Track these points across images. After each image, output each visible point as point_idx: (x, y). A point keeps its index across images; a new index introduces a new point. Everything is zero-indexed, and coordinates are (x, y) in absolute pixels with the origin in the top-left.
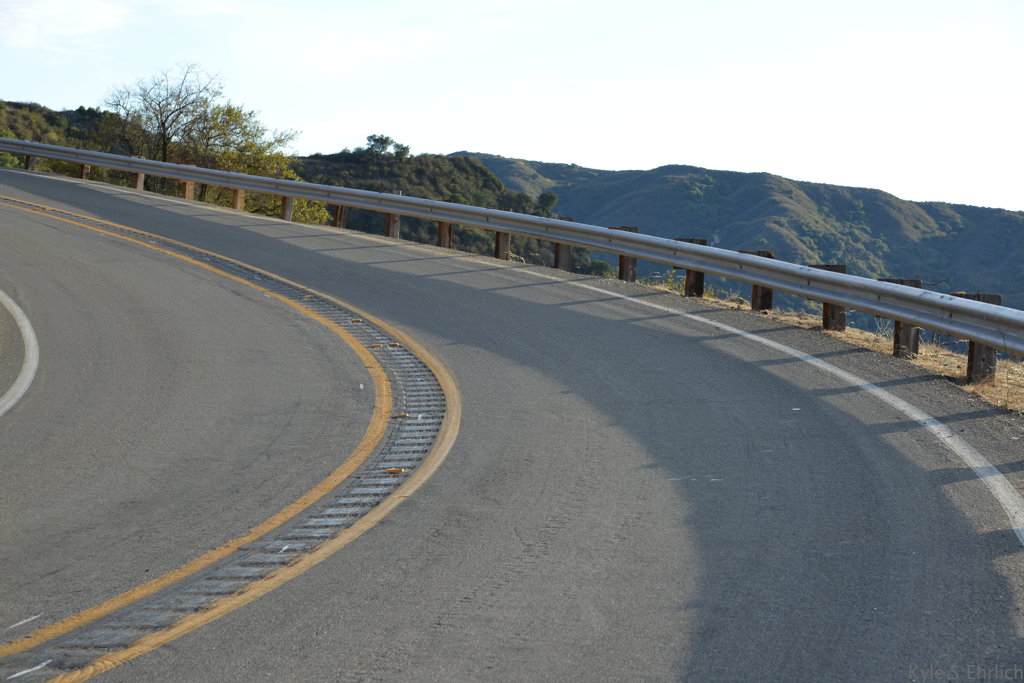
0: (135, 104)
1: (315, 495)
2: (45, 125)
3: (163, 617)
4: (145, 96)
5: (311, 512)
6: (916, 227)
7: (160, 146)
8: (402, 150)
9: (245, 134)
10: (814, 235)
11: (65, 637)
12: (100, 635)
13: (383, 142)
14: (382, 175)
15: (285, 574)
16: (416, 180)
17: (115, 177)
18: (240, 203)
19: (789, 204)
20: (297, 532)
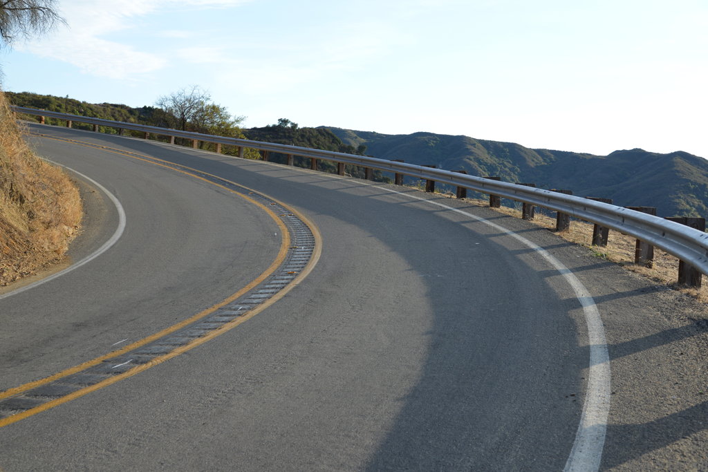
0: (170, 104)
1: (254, 284)
2: (128, 115)
3: (184, 340)
4: (174, 100)
5: (252, 292)
6: (533, 161)
7: (182, 124)
8: (294, 126)
9: (221, 118)
10: (486, 164)
11: (140, 348)
12: (155, 348)
13: (285, 122)
14: (285, 137)
15: (240, 320)
16: (301, 139)
17: (161, 138)
18: (219, 150)
19: (474, 150)
20: (246, 301)
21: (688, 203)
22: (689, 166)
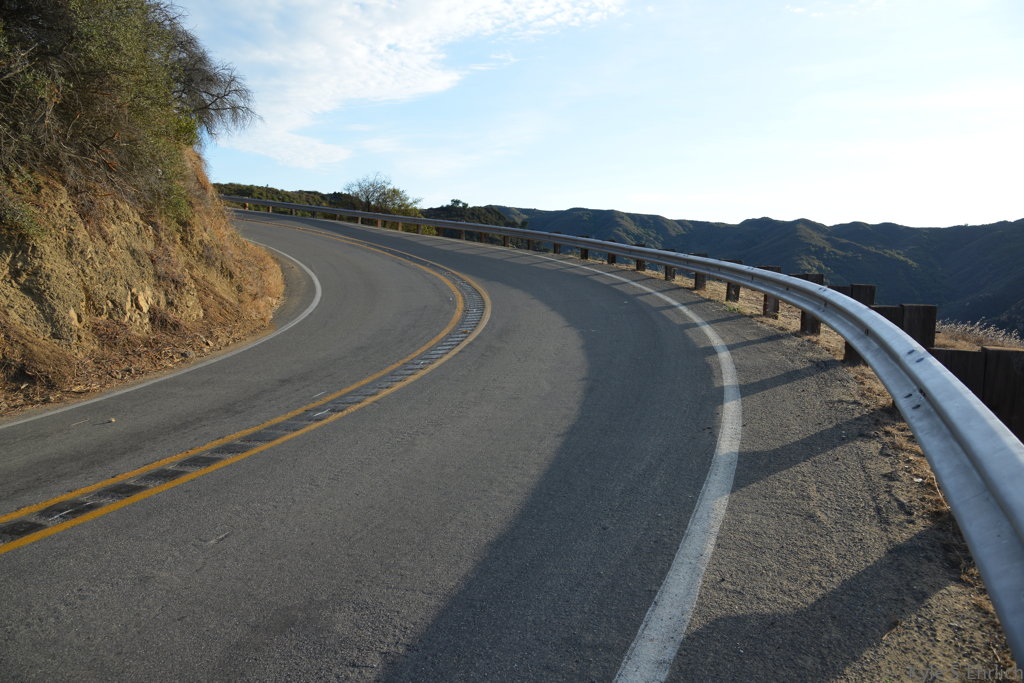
0: (356, 189)
1: (433, 342)
2: (320, 200)
3: (374, 391)
4: (360, 185)
5: (431, 349)
7: (367, 206)
8: (465, 205)
9: (401, 200)
10: (633, 234)
11: (337, 399)
12: (349, 399)
13: (457, 202)
14: (457, 215)
15: (422, 373)
16: (471, 216)
17: (350, 219)
18: (400, 228)
19: (622, 222)
20: (426, 356)
21: (809, 264)
22: (811, 232)
